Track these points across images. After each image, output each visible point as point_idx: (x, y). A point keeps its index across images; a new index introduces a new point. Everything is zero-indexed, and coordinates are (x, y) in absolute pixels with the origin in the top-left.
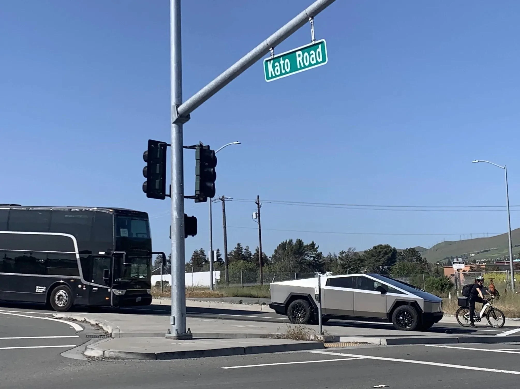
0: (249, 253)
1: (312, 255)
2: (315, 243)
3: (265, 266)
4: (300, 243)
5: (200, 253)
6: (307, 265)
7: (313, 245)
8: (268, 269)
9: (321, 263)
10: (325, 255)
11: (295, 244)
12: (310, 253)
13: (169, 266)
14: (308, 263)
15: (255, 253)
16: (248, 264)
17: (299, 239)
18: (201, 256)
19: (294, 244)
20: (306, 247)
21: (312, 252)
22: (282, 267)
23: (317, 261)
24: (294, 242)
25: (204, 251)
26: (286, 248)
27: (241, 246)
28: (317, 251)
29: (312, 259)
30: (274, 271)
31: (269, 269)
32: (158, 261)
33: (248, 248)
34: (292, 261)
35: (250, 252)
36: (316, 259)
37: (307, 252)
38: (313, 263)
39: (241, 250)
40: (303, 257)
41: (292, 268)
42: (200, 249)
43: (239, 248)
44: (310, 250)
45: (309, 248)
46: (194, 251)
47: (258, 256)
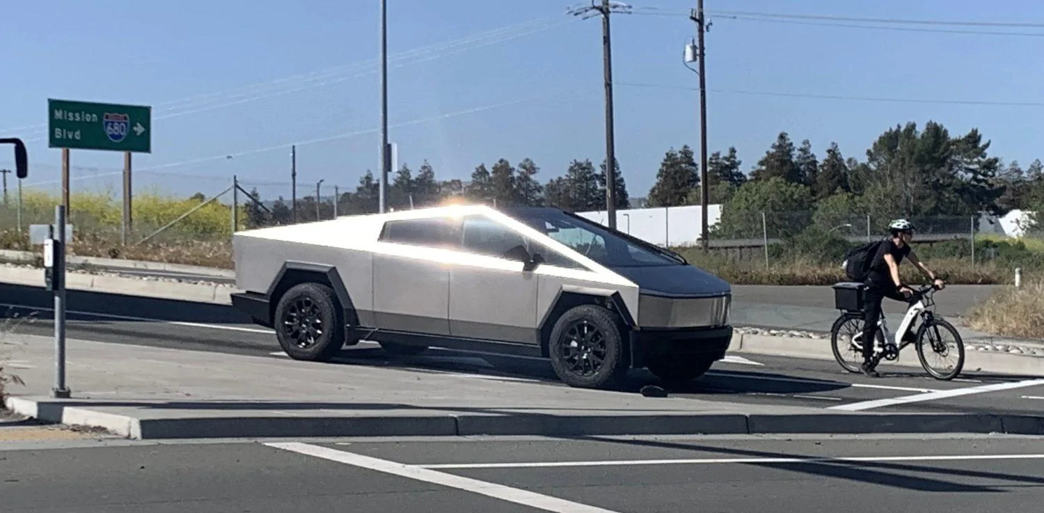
0: (808, 161)
1: (972, 167)
2: (978, 134)
3: (837, 194)
4: (936, 132)
5: (681, 157)
6: (956, 191)
7: (974, 138)
8: (847, 200)
9: (994, 187)
10: (1006, 165)
11: (923, 137)
12: (965, 159)
13: (600, 191)
14: (959, 187)
15: (826, 160)
16: (790, 186)
17: (933, 122)
18: (683, 165)
19: (919, 136)
20: (953, 144)
21: (970, 157)
23: (983, 180)
24: (921, 129)
25: (692, 153)
26: (897, 146)
27: (789, 139)
28: (986, 154)
29: (970, 175)
30: (863, 205)
31: (850, 201)
32: (572, 177)
33: (807, 145)
34: (913, 180)
35: (813, 156)
36: (980, 177)
37: (957, 158)
38: (974, 186)
39: (790, 150)
40: (944, 170)
41: (912, 201)
42: (681, 148)
43: (783, 146)
44: (965, 151)
45: (962, 146)
46: (667, 151)
47: (833, 166)
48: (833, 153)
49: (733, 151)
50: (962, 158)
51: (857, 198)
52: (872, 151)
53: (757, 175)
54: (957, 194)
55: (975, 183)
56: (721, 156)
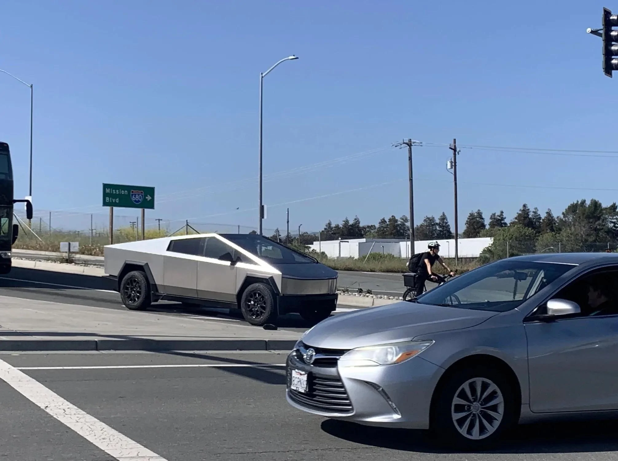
0: (537, 217)
1: (613, 221)
2: (616, 205)
3: (548, 233)
4: (596, 205)
5: (477, 215)
6: (605, 232)
7: (614, 207)
11: (589, 206)
12: (610, 217)
13: (439, 231)
14: (607, 230)
15: (545, 217)
16: (524, 229)
17: (594, 199)
18: (478, 219)
19: (587, 206)
20: (604, 210)
21: (612, 216)
22: (571, 234)
24: (588, 203)
25: (482, 213)
27: (528, 207)
29: (612, 225)
30: (560, 238)
33: (536, 210)
34: (584, 227)
35: (539, 215)
36: (617, 225)
37: (606, 216)
38: (614, 230)
39: (528, 212)
40: (600, 222)
41: (584, 236)
42: (476, 211)
43: (525, 210)
44: (610, 213)
45: (608, 211)
46: (470, 212)
47: (549, 220)
48: (549, 214)
49: (502, 212)
50: (609, 216)
51: (558, 235)
52: (565, 213)
53: (513, 223)
54: (606, 233)
55: (615, 228)
56: (496, 215)
